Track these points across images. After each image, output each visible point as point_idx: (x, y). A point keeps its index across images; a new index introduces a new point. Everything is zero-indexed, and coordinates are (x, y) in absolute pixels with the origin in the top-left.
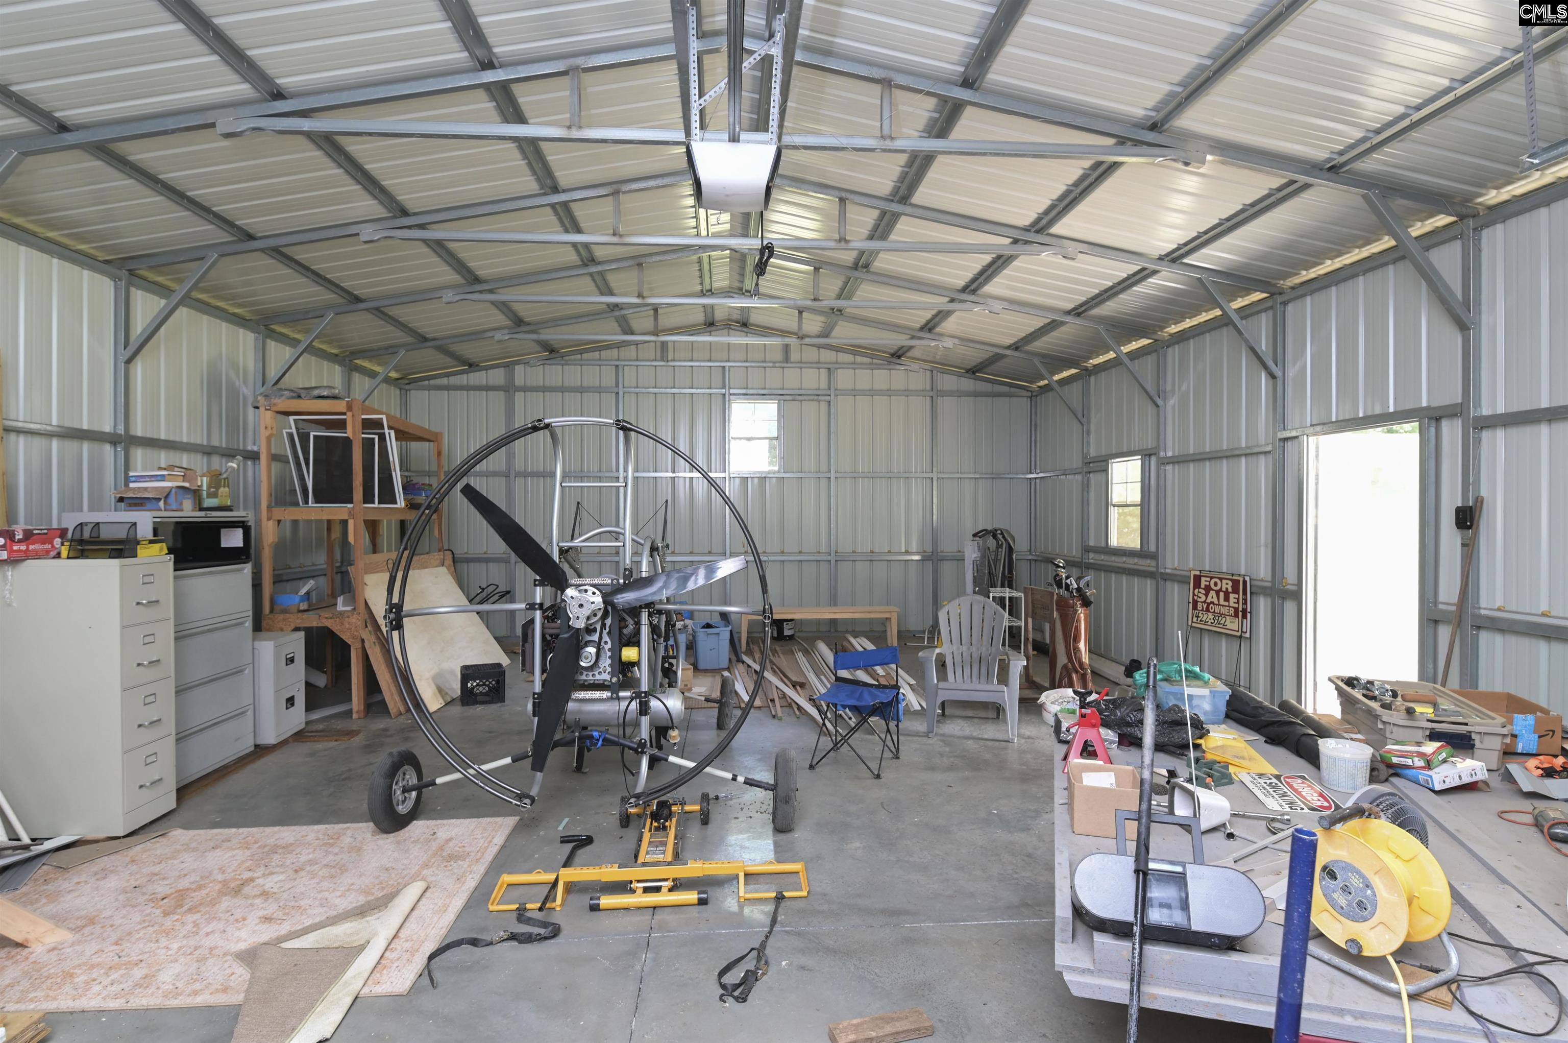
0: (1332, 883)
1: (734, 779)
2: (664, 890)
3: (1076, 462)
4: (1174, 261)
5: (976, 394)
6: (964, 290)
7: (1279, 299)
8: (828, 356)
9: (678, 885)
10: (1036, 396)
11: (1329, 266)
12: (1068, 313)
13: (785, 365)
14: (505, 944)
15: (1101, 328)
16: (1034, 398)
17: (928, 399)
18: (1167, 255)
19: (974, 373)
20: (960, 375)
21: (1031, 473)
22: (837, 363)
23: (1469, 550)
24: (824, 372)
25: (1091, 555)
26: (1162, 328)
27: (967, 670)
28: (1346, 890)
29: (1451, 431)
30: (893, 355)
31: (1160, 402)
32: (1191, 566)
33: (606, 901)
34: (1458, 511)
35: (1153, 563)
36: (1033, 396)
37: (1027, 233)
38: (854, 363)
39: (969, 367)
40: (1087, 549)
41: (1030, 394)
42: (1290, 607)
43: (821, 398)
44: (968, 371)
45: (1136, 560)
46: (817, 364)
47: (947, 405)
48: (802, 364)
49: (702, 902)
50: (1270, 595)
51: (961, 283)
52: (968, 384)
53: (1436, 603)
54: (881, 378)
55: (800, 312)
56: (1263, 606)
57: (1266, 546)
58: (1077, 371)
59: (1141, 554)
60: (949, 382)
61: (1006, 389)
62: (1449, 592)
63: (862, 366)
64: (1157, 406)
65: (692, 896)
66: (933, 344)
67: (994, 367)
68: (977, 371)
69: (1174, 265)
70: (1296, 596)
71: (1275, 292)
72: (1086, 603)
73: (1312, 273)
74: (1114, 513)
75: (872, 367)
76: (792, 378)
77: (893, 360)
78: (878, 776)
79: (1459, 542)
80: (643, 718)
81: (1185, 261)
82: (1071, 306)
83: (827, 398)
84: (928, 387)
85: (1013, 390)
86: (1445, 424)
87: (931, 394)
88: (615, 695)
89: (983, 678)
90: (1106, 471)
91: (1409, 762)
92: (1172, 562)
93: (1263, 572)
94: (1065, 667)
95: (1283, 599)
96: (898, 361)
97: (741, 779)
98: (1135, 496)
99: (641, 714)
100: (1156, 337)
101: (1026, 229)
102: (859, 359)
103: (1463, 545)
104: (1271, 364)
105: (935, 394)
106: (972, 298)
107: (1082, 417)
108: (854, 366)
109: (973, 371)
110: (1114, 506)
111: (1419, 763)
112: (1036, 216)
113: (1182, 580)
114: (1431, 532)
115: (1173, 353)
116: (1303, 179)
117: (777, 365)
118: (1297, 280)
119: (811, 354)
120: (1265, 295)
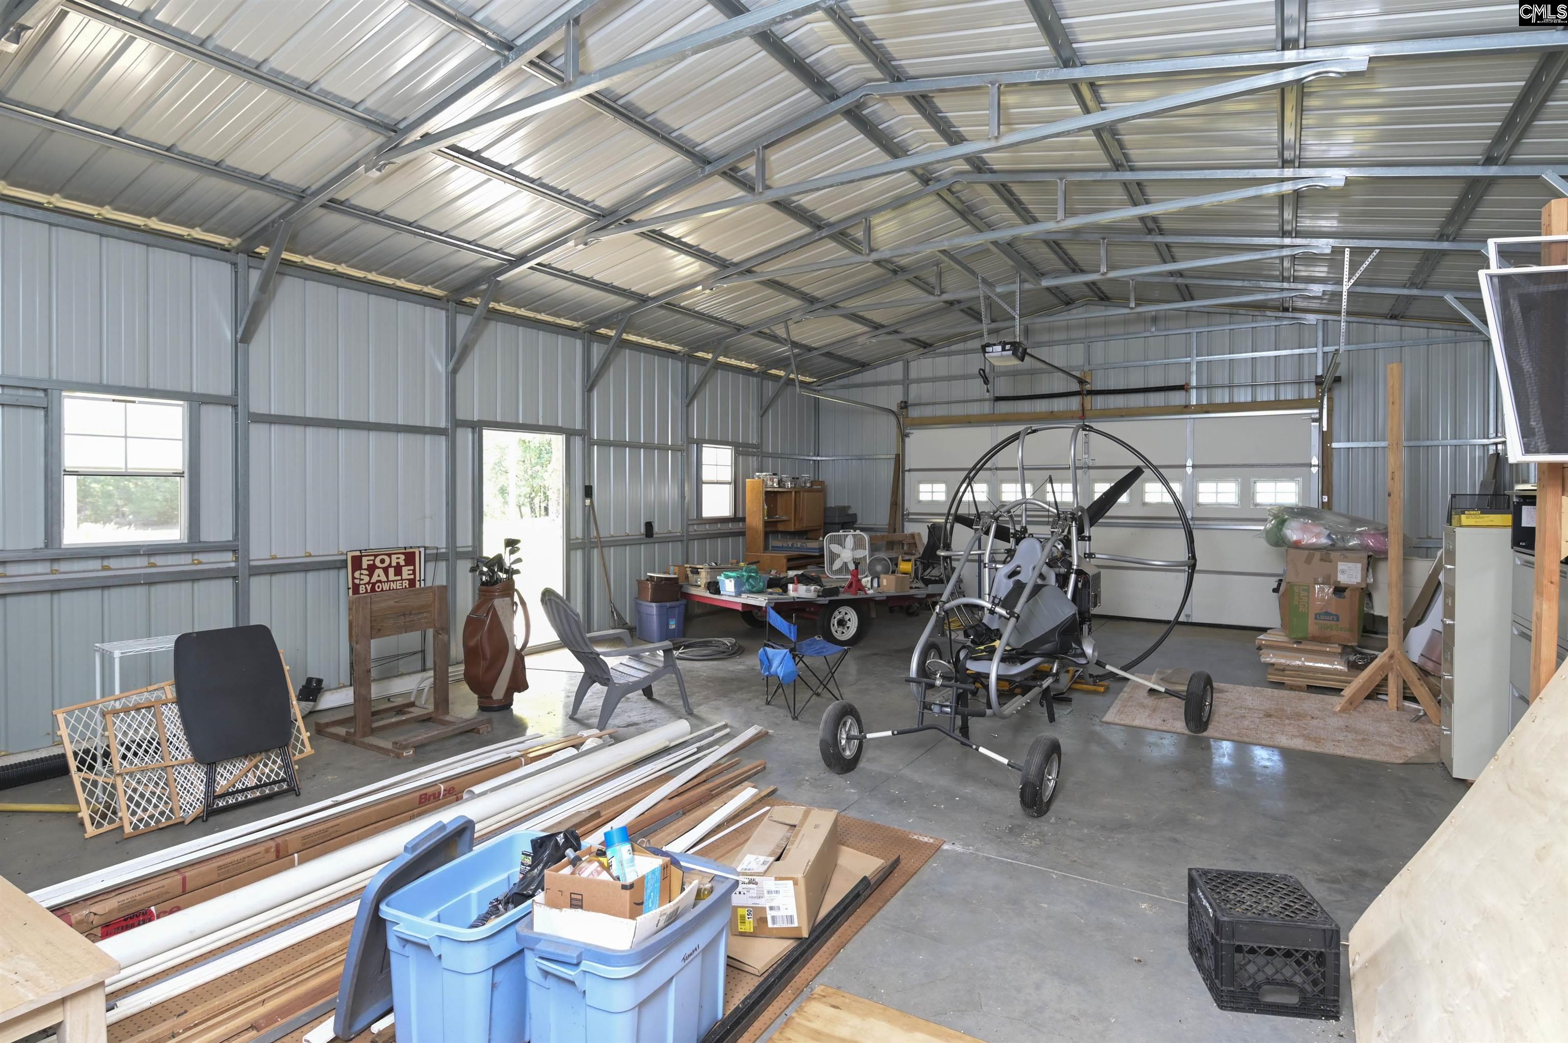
95: (456, 560)
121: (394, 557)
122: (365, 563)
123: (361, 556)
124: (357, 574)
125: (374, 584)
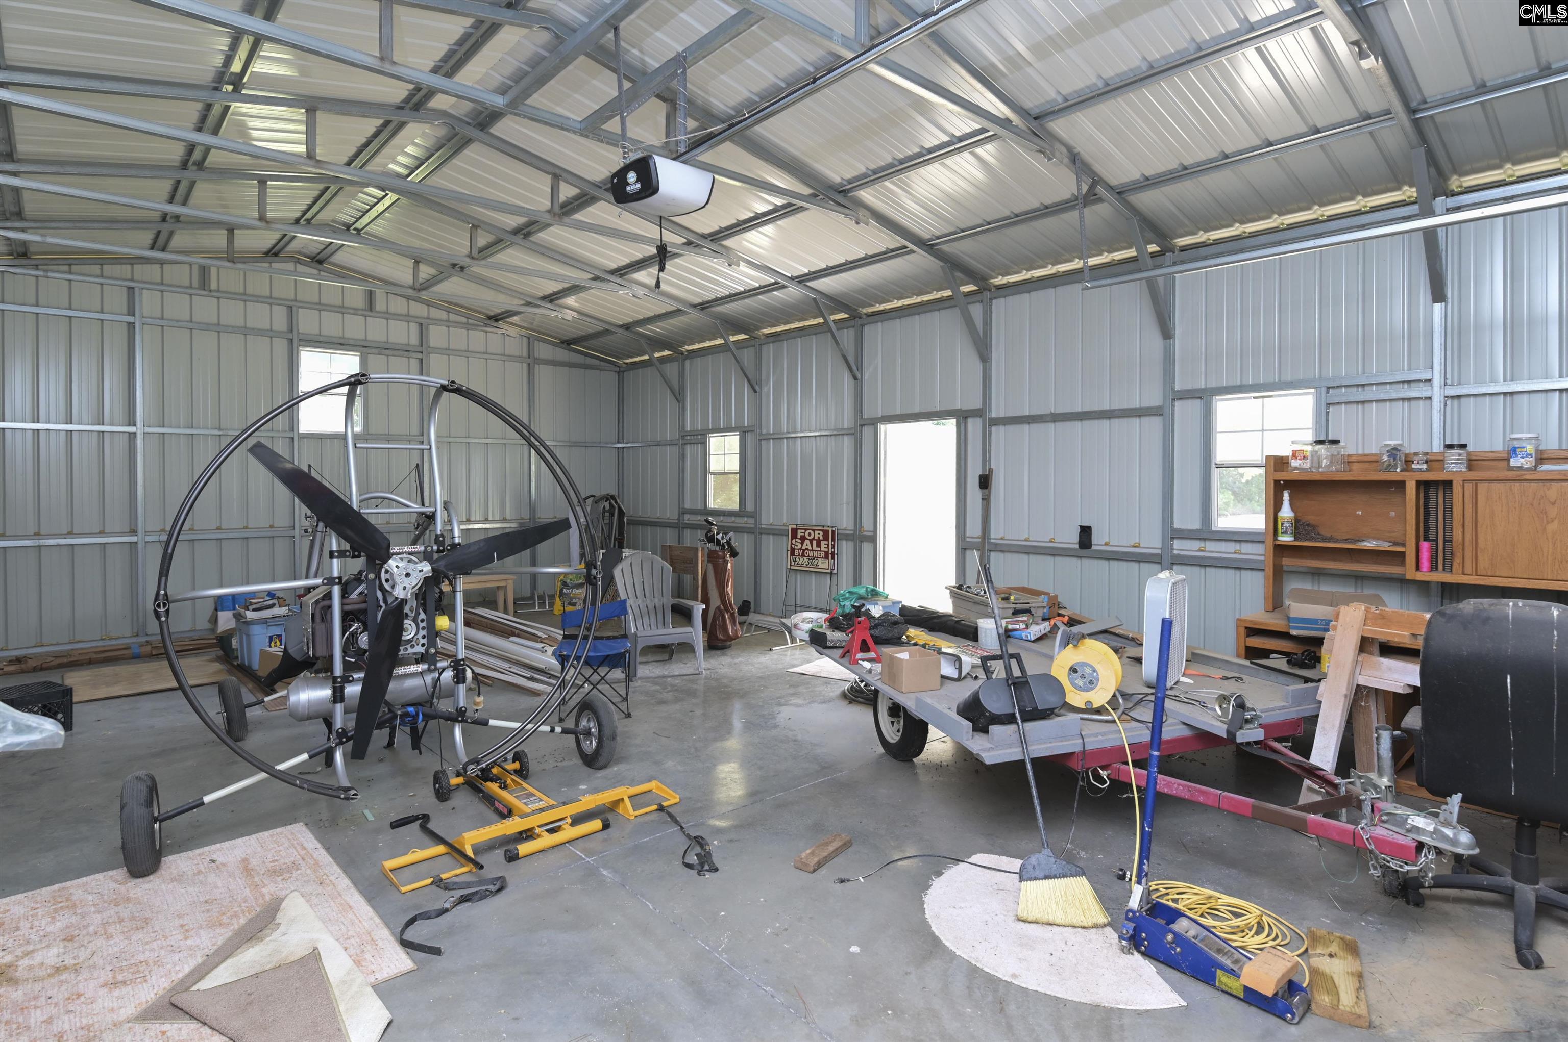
0: (1075, 675)
1: (553, 730)
2: (566, 827)
3: (670, 434)
4: (800, 282)
5: (570, 365)
6: (613, 272)
7: (859, 321)
8: (418, 309)
9: (577, 820)
10: (623, 372)
11: (896, 304)
12: (695, 306)
13: (369, 313)
14: (459, 907)
15: (717, 322)
16: (621, 374)
17: (525, 365)
18: (797, 277)
19: (569, 344)
20: (553, 344)
21: (618, 442)
22: (428, 318)
23: (986, 500)
24: (414, 327)
25: (687, 517)
26: (759, 329)
27: (646, 620)
28: (1083, 677)
29: (974, 426)
30: (490, 318)
31: (757, 389)
32: (785, 520)
33: (524, 848)
34: (981, 477)
35: (751, 521)
36: (621, 372)
37: (705, 240)
38: (448, 321)
39: (566, 338)
40: (683, 512)
41: (618, 369)
42: (867, 547)
43: (411, 354)
44: (563, 342)
45: (733, 519)
46: (407, 318)
47: (544, 373)
48: (388, 315)
49: (606, 826)
50: (852, 540)
51: (613, 266)
52: (562, 354)
53: (965, 537)
54: (478, 338)
55: (417, 262)
56: (846, 549)
57: (848, 504)
58: (670, 353)
59: (741, 513)
60: (544, 351)
61: (596, 362)
62: (974, 530)
63: (457, 324)
64: (756, 392)
65: (597, 824)
66: (553, 314)
67: (594, 342)
68: (574, 344)
69: (801, 285)
70: (873, 539)
71: (855, 315)
72: (734, 554)
73: (881, 307)
74: (711, 479)
75: (468, 327)
76: (376, 329)
77: (488, 322)
78: (629, 715)
79: (980, 498)
80: (461, 686)
81: (808, 284)
82: (698, 300)
83: (420, 356)
84: (525, 354)
85: (602, 363)
86: (970, 421)
87: (529, 361)
88: (433, 667)
89: (661, 625)
90: (704, 444)
91: (1017, 627)
92: (768, 518)
93: (845, 522)
94: (718, 608)
95: (862, 542)
96: (495, 324)
97: (558, 729)
98: (733, 464)
99: (458, 683)
100: (754, 335)
101: (704, 236)
102: (453, 317)
103: (983, 499)
104: (854, 368)
105: (531, 361)
106: (619, 281)
107: (679, 396)
108: (448, 323)
109: (567, 343)
110: (712, 474)
111: (1023, 626)
112: (717, 228)
113: (777, 533)
114: (962, 492)
115: (769, 350)
116: (911, 246)
117: (360, 312)
118: (871, 310)
119: (398, 305)
120: (846, 316)
121: (817, 532)
122: (799, 534)
123: (797, 529)
124: (794, 541)
125: (804, 551)
